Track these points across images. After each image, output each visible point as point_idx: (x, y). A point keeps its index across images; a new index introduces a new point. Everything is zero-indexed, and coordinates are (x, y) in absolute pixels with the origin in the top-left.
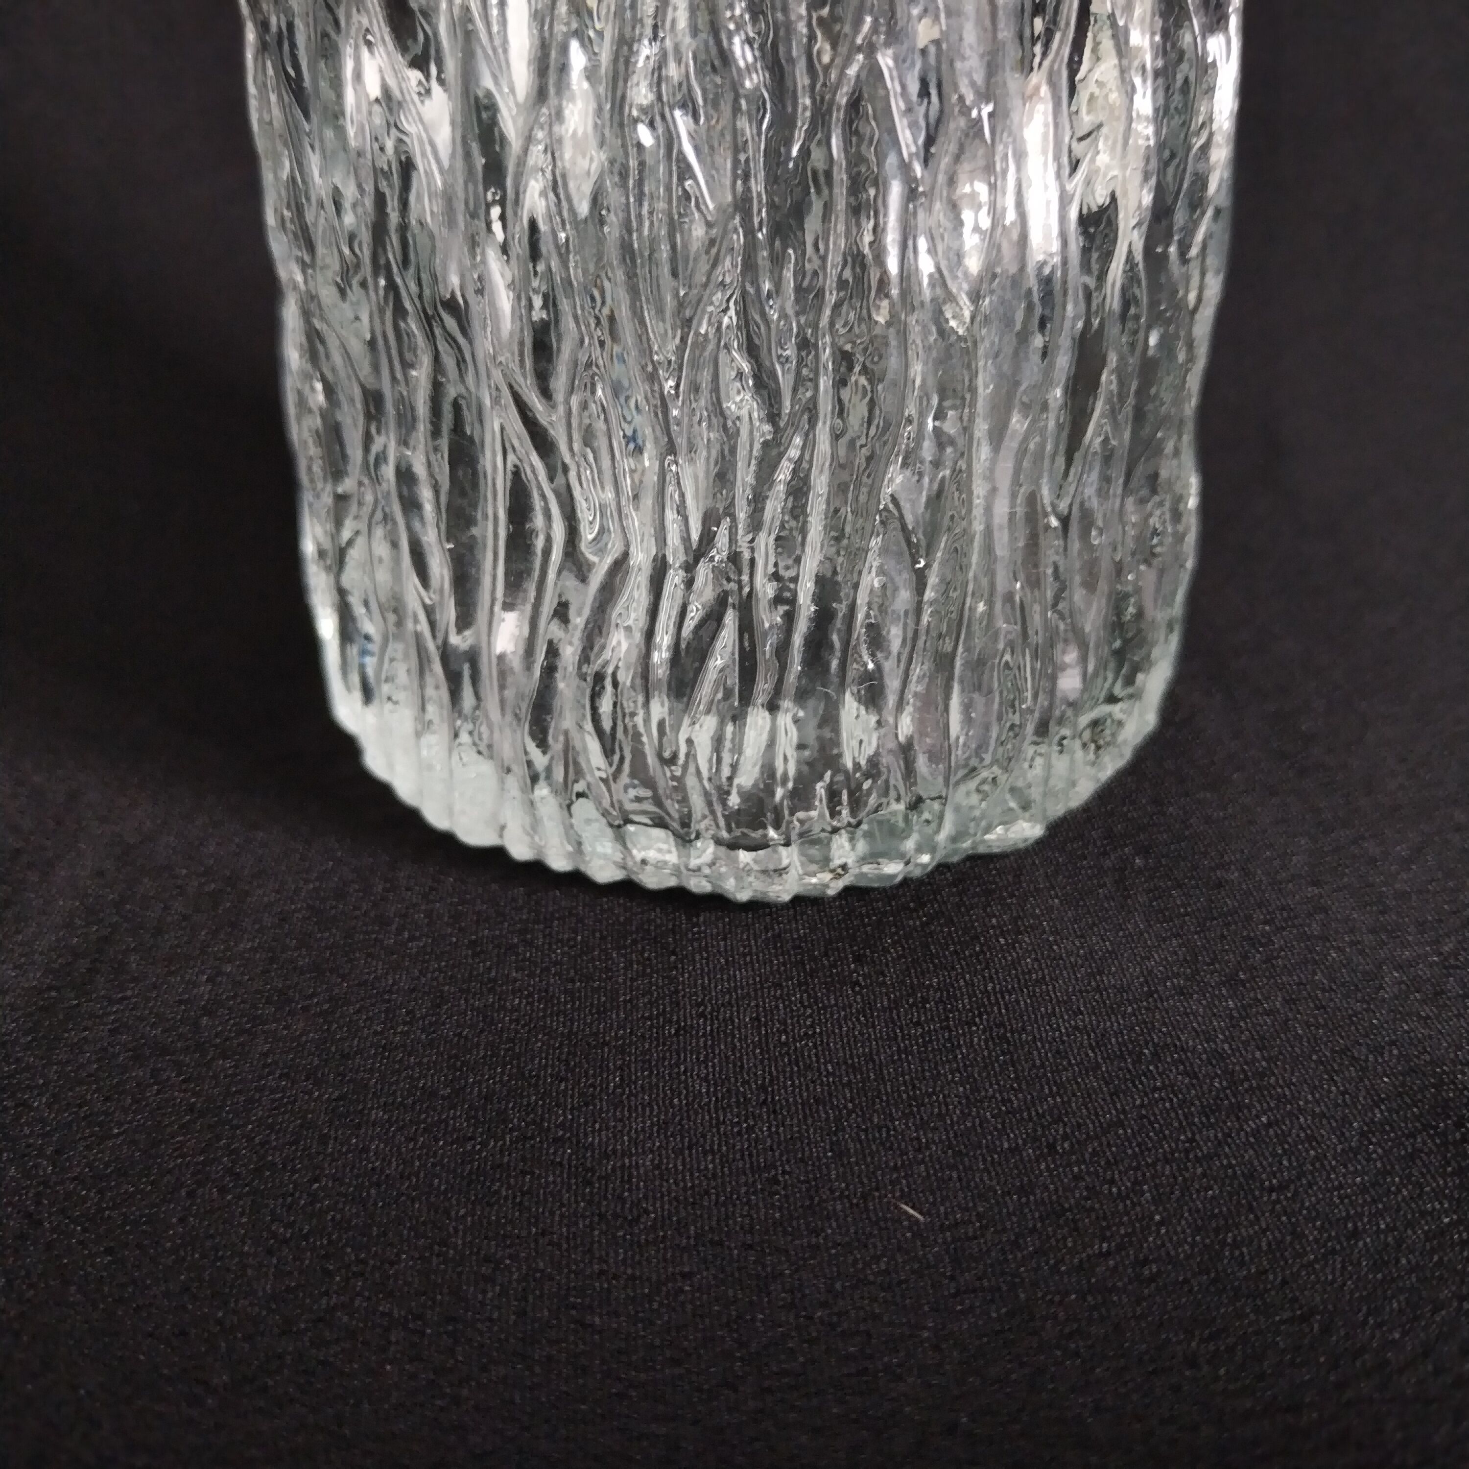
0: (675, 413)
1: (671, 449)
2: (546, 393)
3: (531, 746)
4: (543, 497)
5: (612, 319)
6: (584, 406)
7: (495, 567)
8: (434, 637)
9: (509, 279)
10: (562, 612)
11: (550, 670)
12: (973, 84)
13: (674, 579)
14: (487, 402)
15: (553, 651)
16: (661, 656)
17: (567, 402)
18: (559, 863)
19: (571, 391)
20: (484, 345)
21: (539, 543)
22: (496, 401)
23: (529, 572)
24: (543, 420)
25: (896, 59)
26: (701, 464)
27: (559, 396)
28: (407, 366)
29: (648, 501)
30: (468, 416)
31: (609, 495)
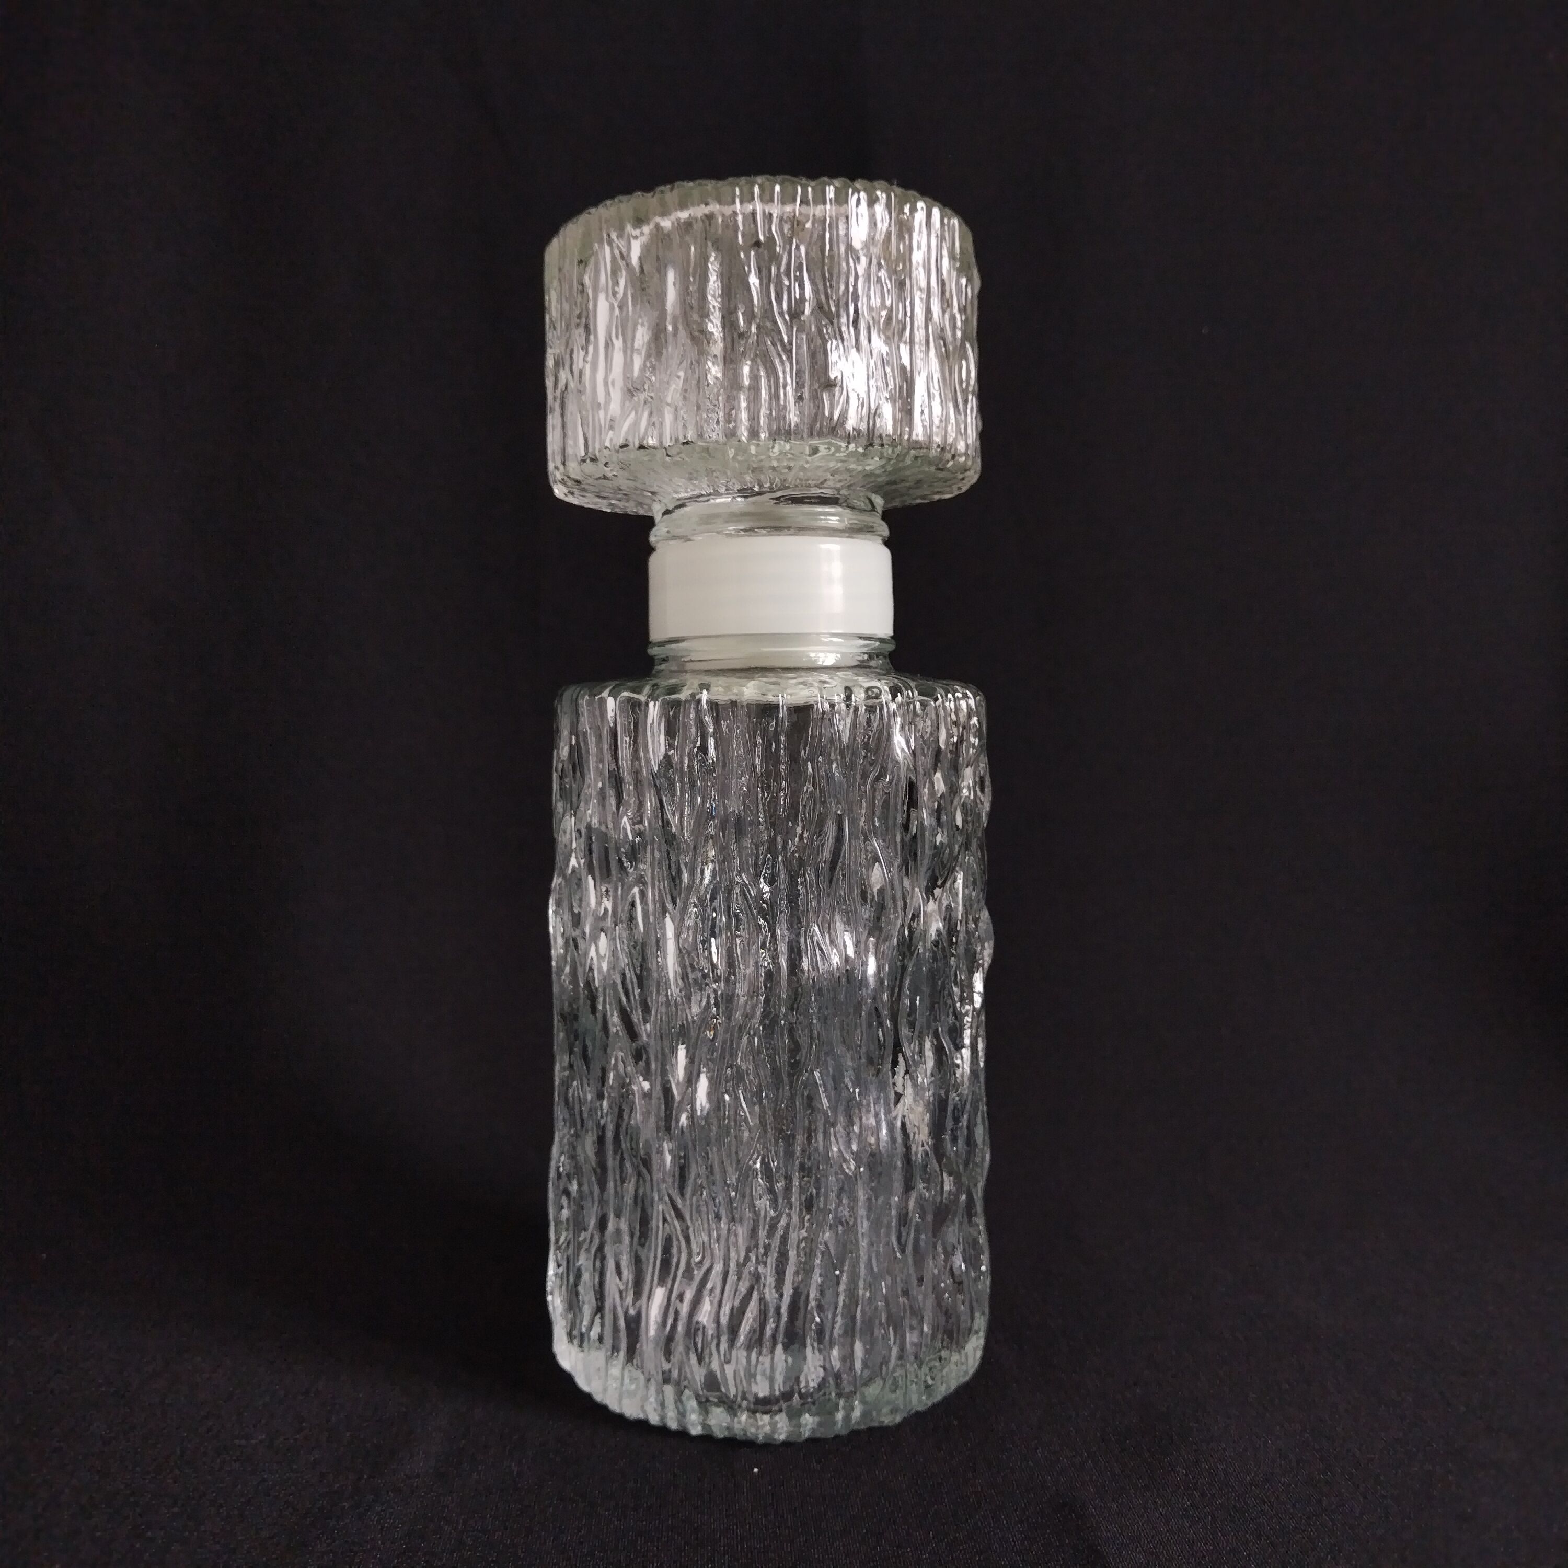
0: (735, 1205)
1: (733, 1220)
2: (682, 1194)
3: (663, 1359)
4: (678, 1241)
5: (711, 1166)
6: (698, 1201)
7: (653, 1277)
8: (622, 1305)
9: (671, 1148)
10: (681, 1297)
11: (674, 1326)
12: (851, 1080)
13: (732, 1278)
14: (656, 1198)
15: (677, 1313)
16: (724, 1320)
17: (691, 1200)
18: (673, 1425)
19: (693, 1195)
20: (658, 1175)
21: (675, 1260)
22: (661, 1199)
23: (669, 1274)
24: (680, 1206)
25: (820, 1073)
26: (745, 1228)
27: (688, 1196)
28: (623, 1182)
29: (723, 1242)
30: (647, 1203)
31: (706, 1239)
